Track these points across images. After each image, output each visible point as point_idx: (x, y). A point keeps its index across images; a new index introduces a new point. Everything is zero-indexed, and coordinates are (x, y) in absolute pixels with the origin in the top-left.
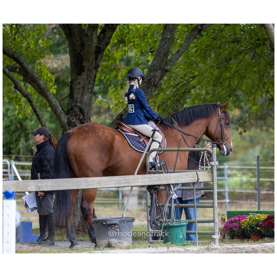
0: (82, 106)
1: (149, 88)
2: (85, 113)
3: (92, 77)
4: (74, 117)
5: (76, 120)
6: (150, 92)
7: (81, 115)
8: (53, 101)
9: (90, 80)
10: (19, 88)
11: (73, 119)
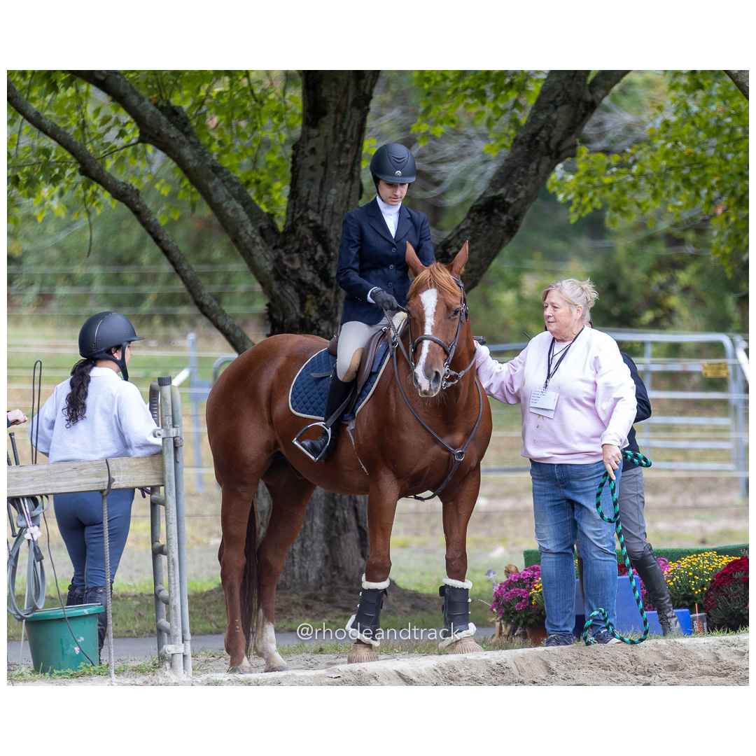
0: (323, 220)
1: (530, 160)
2: (331, 240)
3: (349, 130)
4: (295, 255)
5: (302, 264)
6: (534, 172)
7: (319, 248)
8: (227, 209)
9: (345, 141)
10: (93, 173)
11: (292, 260)
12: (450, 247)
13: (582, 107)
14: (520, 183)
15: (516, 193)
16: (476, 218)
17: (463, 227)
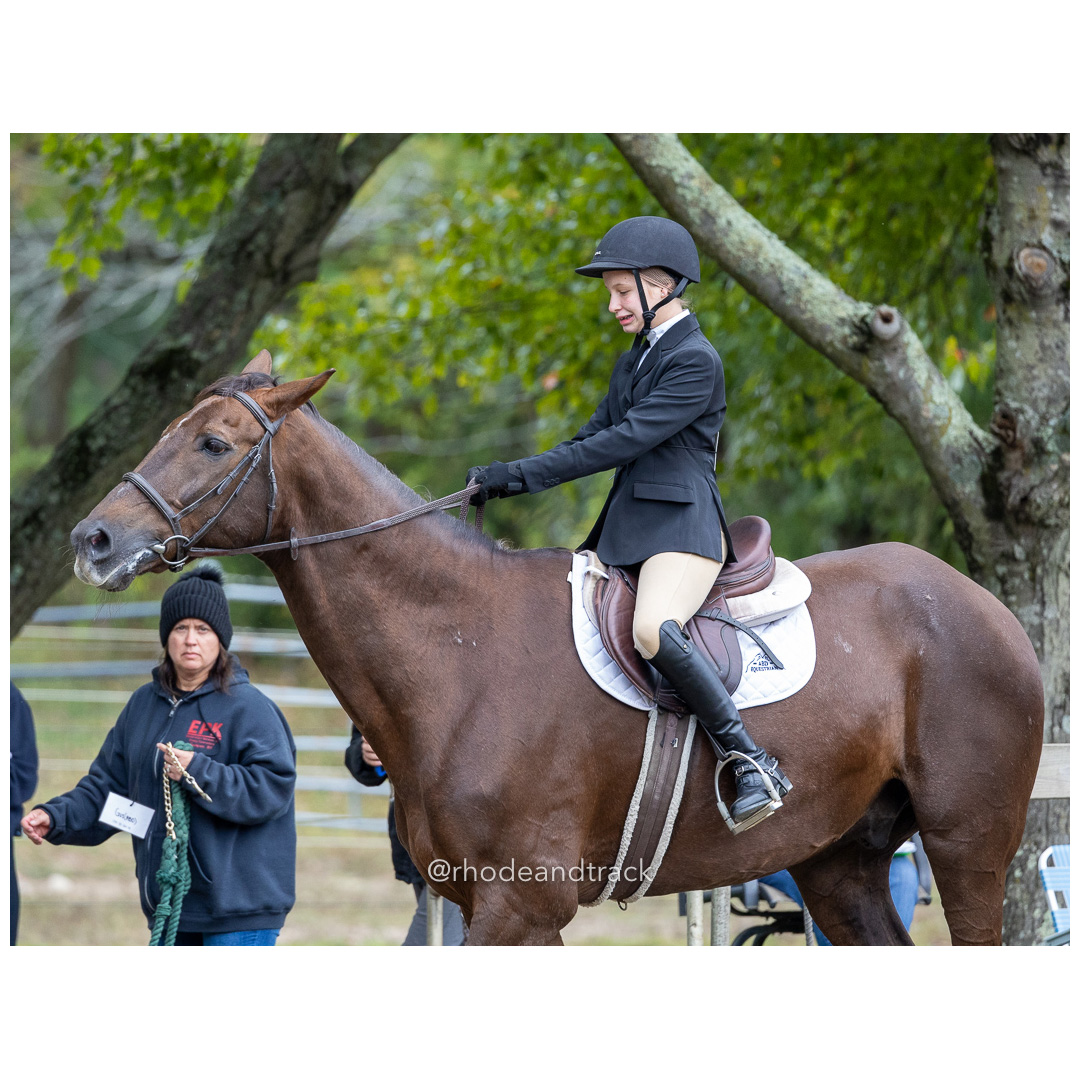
12: (94, 437)
13: (329, 196)
14: (219, 326)
15: (210, 344)
16: (140, 388)
17: (116, 401)
